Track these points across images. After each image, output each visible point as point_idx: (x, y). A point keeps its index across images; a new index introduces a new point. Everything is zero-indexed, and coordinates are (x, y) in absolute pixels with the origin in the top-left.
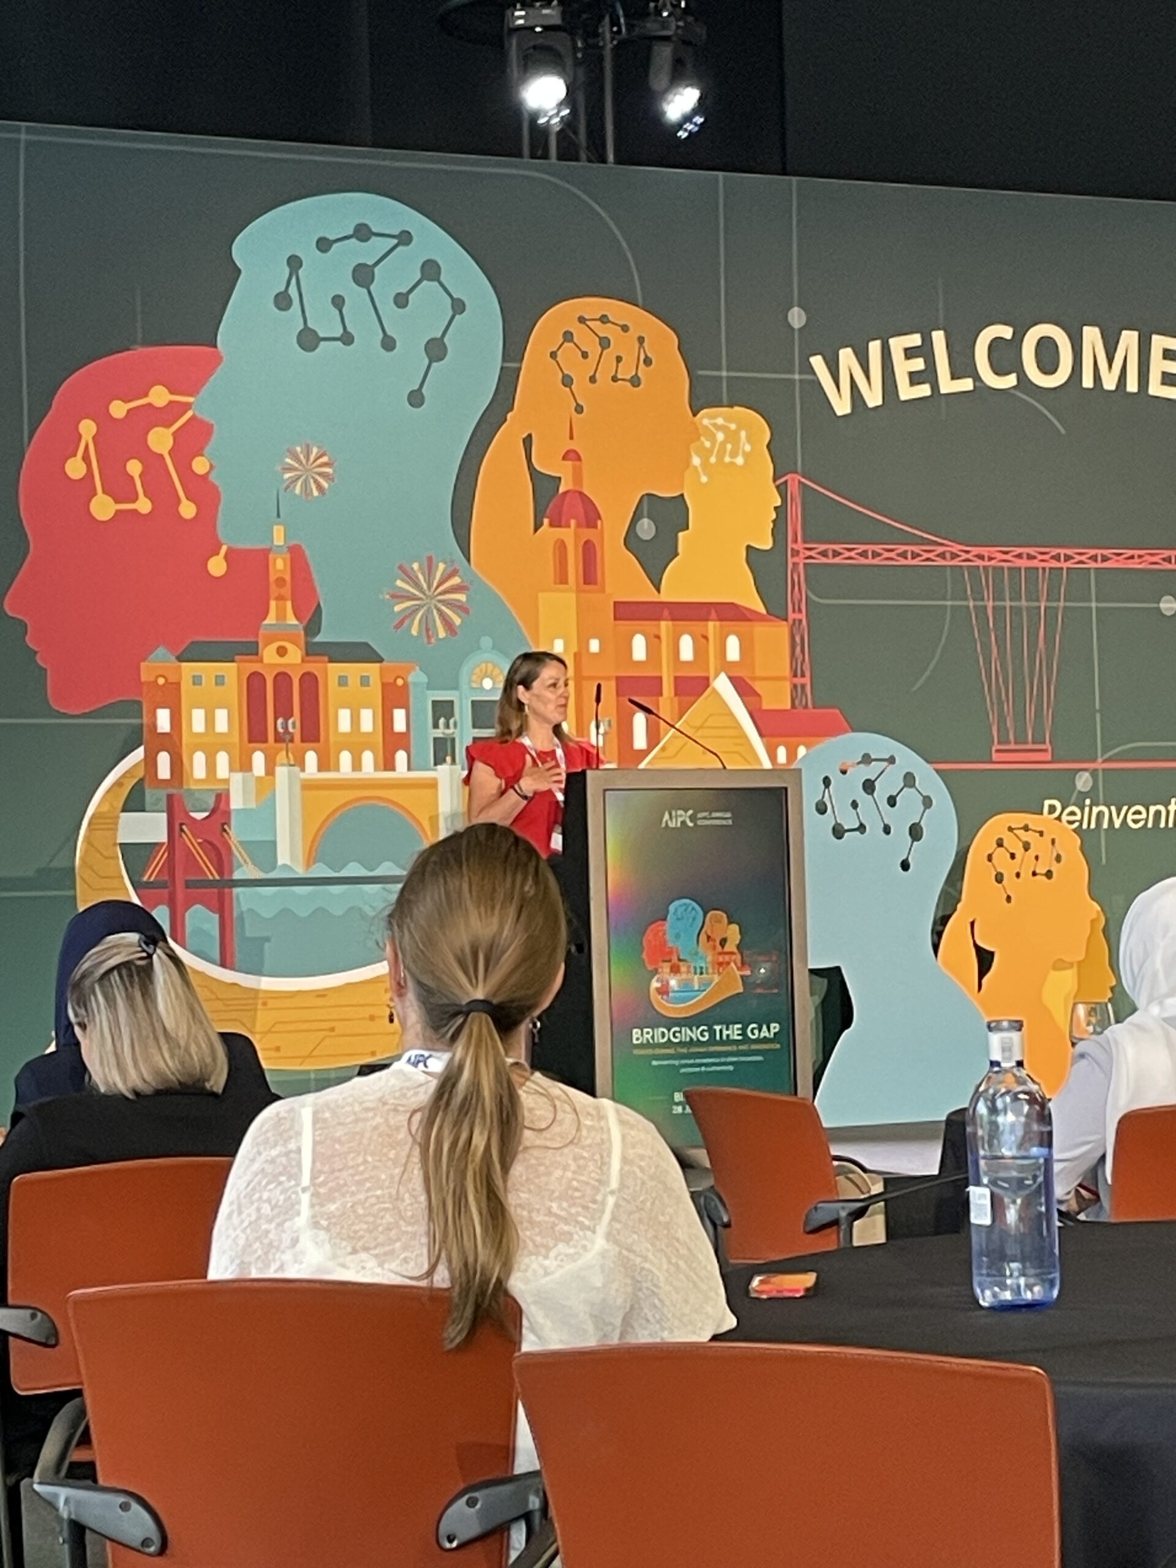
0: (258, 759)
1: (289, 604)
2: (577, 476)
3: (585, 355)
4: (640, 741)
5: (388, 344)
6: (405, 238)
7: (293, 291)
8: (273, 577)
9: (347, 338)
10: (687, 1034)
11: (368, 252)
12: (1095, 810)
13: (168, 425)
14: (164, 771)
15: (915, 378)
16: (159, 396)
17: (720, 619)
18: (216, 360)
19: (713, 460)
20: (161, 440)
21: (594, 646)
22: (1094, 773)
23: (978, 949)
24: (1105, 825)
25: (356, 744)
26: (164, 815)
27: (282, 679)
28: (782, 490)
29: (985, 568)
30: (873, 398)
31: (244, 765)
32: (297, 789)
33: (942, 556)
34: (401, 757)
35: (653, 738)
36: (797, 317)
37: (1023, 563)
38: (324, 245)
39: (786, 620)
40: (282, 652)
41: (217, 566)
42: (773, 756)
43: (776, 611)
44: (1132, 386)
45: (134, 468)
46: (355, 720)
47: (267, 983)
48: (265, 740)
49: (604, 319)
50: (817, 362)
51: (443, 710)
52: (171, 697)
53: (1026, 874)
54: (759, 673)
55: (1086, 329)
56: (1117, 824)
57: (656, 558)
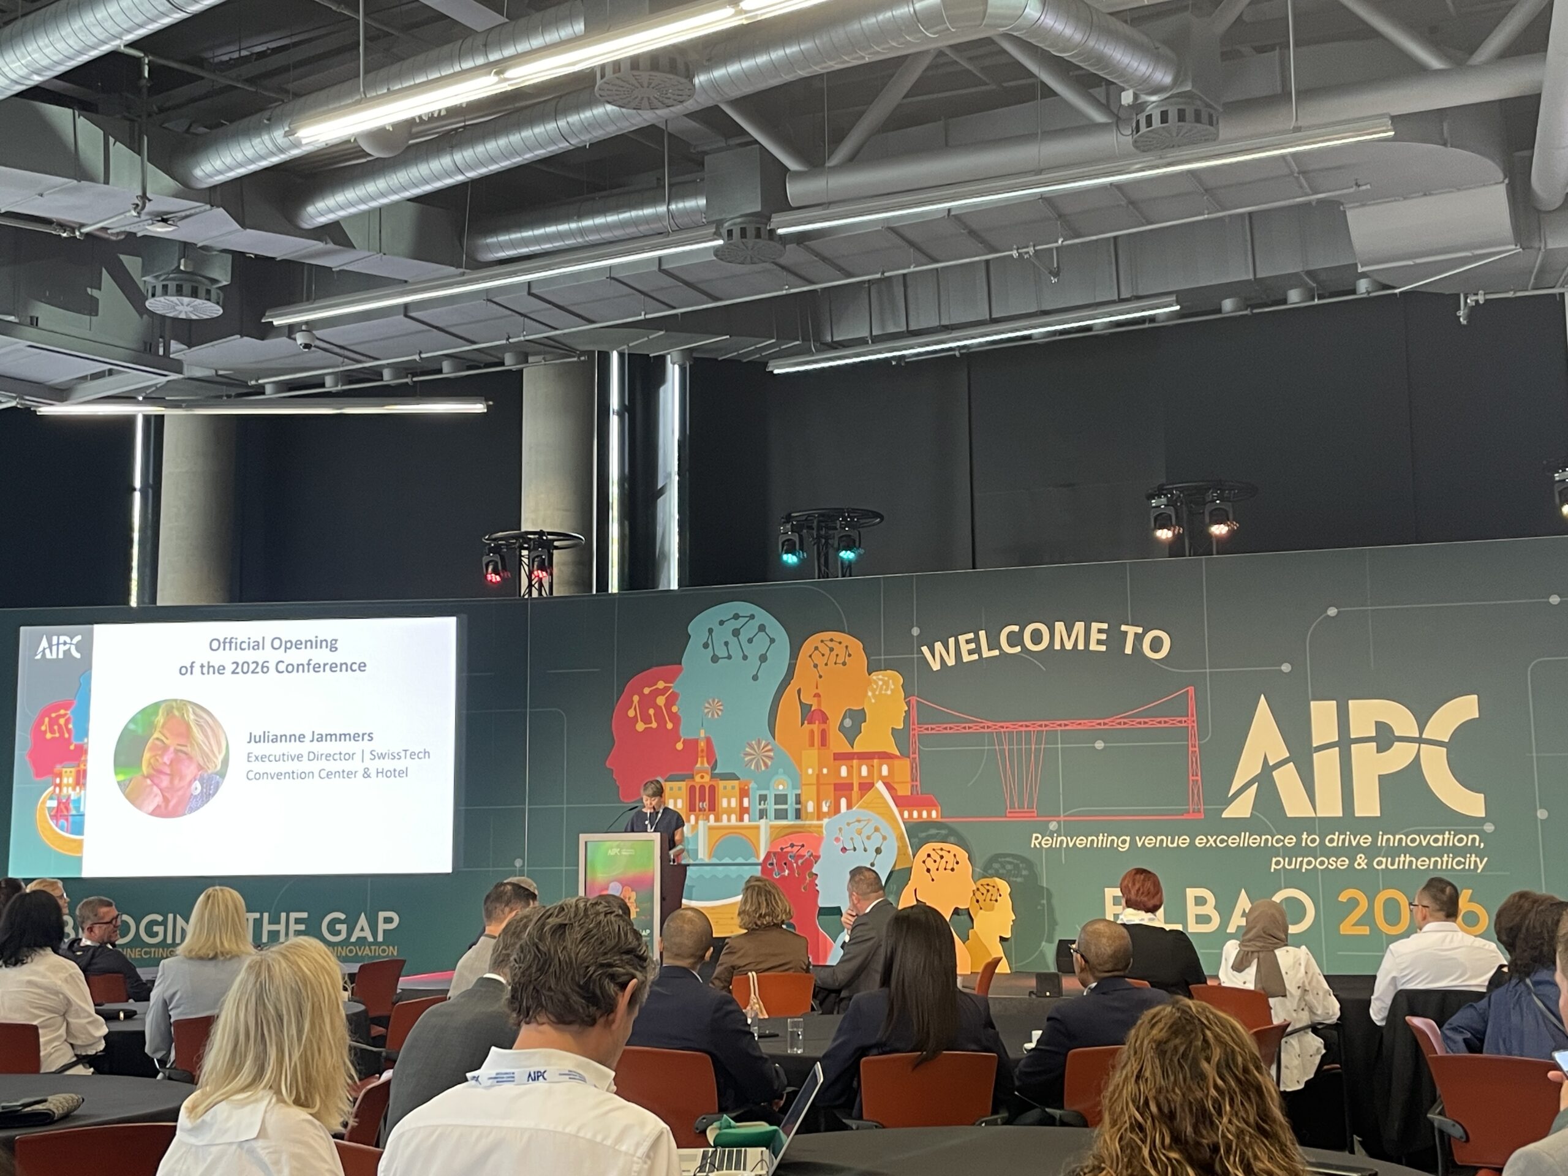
1: (705, 759)
2: (819, 703)
3: (823, 655)
5: (745, 657)
6: (752, 617)
7: (710, 642)
8: (700, 749)
9: (729, 657)
11: (737, 624)
12: (1059, 839)
13: (663, 695)
15: (970, 652)
17: (879, 758)
18: (681, 670)
19: (877, 693)
20: (661, 701)
21: (825, 771)
22: (1059, 822)
23: (918, 901)
24: (1065, 845)
25: (729, 811)
27: (702, 787)
28: (908, 704)
29: (1004, 732)
30: (951, 662)
32: (706, 828)
33: (983, 728)
37: (1024, 729)
38: (722, 623)
39: (909, 757)
40: (702, 777)
41: (680, 746)
42: (902, 815)
43: (904, 755)
45: (651, 711)
46: (729, 802)
48: (695, 811)
49: (832, 640)
50: (925, 649)
51: (763, 798)
53: (941, 869)
54: (896, 780)
55: (1056, 623)
56: (1071, 845)
57: (851, 734)
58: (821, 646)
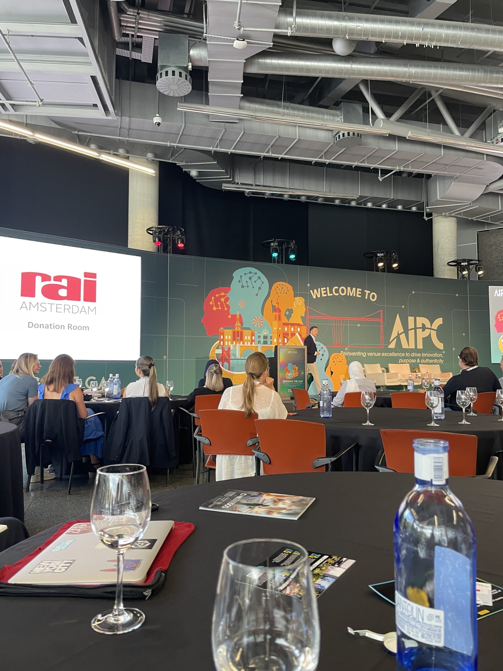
0: (234, 343)
2: (278, 306)
3: (280, 289)
4: (286, 342)
5: (253, 287)
6: (256, 273)
7: (241, 280)
8: (237, 318)
9: (248, 287)
10: (290, 381)
11: (251, 275)
13: (224, 298)
14: (222, 344)
15: (325, 294)
16: (223, 294)
18: (230, 289)
19: (297, 304)
20: (223, 300)
21: (280, 329)
22: (348, 348)
23: (331, 371)
25: (247, 341)
26: (221, 350)
27: (238, 332)
28: (306, 308)
29: (334, 320)
30: (319, 296)
31: (233, 343)
32: (239, 347)
33: (327, 318)
34: (253, 343)
35: (288, 341)
36: (309, 285)
37: (339, 319)
38: (245, 274)
40: (238, 328)
41: (230, 317)
44: (354, 295)
45: (219, 303)
46: (247, 338)
47: (235, 373)
48: (235, 340)
49: (282, 285)
50: (311, 291)
51: (259, 337)
52: (223, 334)
53: (338, 361)
54: (302, 333)
55: (348, 287)
57: (289, 317)
58: (279, 286)
